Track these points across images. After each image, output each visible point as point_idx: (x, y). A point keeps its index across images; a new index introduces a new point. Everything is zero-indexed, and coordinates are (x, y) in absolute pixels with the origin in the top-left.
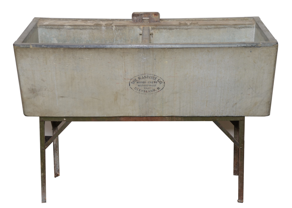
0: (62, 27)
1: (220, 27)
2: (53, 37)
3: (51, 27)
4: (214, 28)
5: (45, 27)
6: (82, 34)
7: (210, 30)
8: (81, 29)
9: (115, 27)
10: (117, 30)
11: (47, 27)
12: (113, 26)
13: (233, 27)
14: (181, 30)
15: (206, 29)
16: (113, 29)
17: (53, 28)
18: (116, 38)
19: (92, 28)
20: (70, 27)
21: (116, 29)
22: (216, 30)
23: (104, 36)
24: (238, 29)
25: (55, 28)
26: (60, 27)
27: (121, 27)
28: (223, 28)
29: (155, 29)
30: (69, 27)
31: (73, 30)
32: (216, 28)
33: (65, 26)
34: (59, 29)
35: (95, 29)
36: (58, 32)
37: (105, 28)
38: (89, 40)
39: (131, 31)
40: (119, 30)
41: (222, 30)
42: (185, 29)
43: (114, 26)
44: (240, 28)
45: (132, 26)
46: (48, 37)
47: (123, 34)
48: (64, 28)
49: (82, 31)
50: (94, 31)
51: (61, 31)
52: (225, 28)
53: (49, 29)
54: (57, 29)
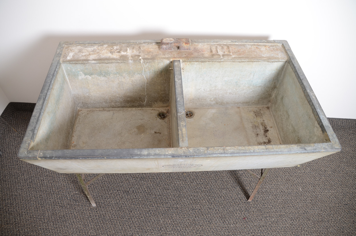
0: (86, 62)
1: (254, 60)
2: (80, 71)
3: (75, 62)
4: (248, 61)
5: (68, 62)
6: (109, 68)
7: (243, 63)
8: (106, 63)
9: (143, 61)
10: (146, 62)
11: (71, 62)
12: (140, 60)
13: (267, 61)
14: (213, 62)
15: (240, 62)
16: (141, 62)
17: (77, 63)
18: (144, 70)
19: (118, 62)
20: (95, 62)
21: (144, 62)
22: (249, 63)
23: (131, 69)
24: (271, 62)
25: (80, 63)
26: (84, 62)
27: (150, 60)
28: (257, 61)
29: (186, 61)
30: (93, 62)
31: (99, 64)
32: (250, 61)
33: (90, 61)
34: (84, 64)
35: (122, 62)
36: (83, 66)
37: (132, 61)
38: (116, 72)
39: (160, 63)
40: (147, 63)
41: (255, 63)
42: (218, 62)
43: (142, 59)
44: (273, 62)
45: (161, 59)
46: (74, 71)
47: (152, 66)
48: (88, 63)
49: (108, 65)
50: (121, 64)
51: (86, 65)
52: (259, 61)
53: (73, 65)
54: (82, 64)
